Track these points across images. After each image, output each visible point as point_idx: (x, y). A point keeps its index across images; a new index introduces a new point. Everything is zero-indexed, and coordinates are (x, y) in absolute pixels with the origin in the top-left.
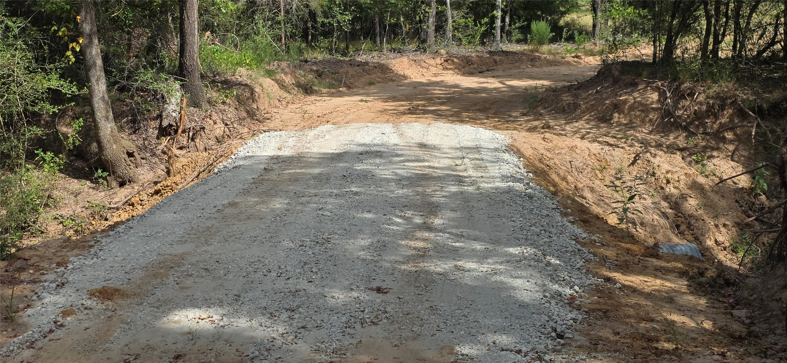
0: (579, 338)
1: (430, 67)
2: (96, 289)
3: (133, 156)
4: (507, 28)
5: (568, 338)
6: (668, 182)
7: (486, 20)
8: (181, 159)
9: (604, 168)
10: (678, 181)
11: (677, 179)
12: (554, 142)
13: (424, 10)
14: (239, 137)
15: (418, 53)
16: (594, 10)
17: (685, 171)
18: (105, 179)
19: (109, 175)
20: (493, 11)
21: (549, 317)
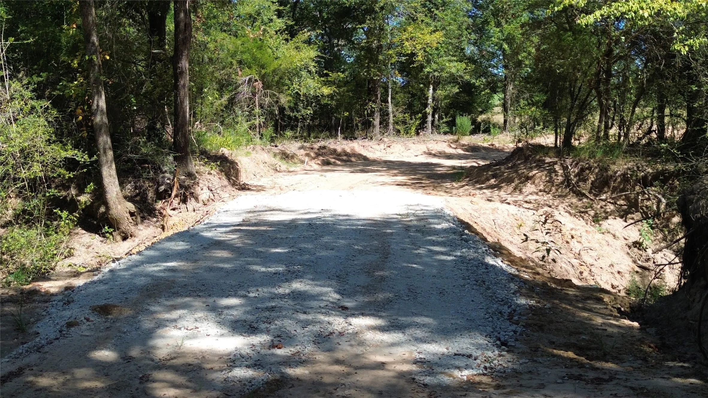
0: (520, 346)
1: (376, 152)
2: (98, 306)
3: (134, 215)
4: (436, 122)
5: (511, 346)
6: (573, 237)
7: (420, 115)
8: (174, 217)
9: (521, 225)
10: (581, 237)
11: (580, 235)
12: (480, 205)
13: (371, 106)
14: (221, 200)
15: (366, 140)
16: (505, 110)
17: (586, 229)
18: (111, 234)
19: (115, 231)
20: (425, 109)
21: (493, 329)
